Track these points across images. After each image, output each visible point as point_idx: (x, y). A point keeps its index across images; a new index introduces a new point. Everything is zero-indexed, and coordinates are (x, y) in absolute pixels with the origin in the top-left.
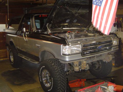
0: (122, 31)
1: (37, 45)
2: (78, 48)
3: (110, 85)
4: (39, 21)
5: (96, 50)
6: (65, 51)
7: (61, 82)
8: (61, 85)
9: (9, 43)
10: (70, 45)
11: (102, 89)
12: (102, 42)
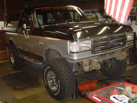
0: (136, 25)
1: (39, 43)
2: (88, 44)
3: (128, 86)
5: (108, 46)
6: (73, 48)
7: (70, 85)
9: (8, 43)
10: (78, 41)
11: (118, 90)
12: (115, 37)
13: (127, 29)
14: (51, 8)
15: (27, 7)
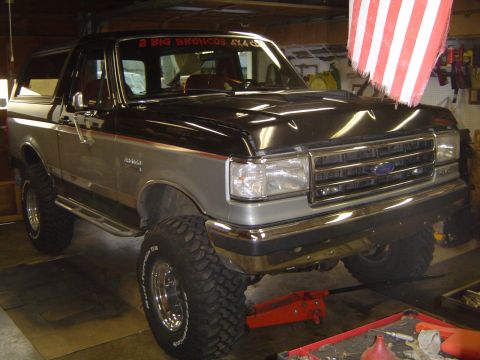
0: (471, 103)
1: (127, 160)
2: (297, 171)
3: (426, 329)
4: (140, 65)
5: (370, 181)
6: (243, 184)
8: (222, 322)
9: (19, 155)
10: (263, 161)
11: (390, 345)
12: (392, 147)
13: (437, 120)
14: (173, 40)
15: (90, 33)
